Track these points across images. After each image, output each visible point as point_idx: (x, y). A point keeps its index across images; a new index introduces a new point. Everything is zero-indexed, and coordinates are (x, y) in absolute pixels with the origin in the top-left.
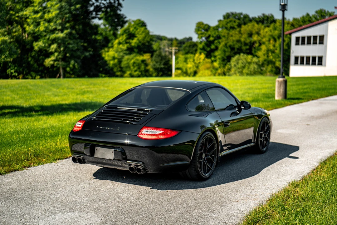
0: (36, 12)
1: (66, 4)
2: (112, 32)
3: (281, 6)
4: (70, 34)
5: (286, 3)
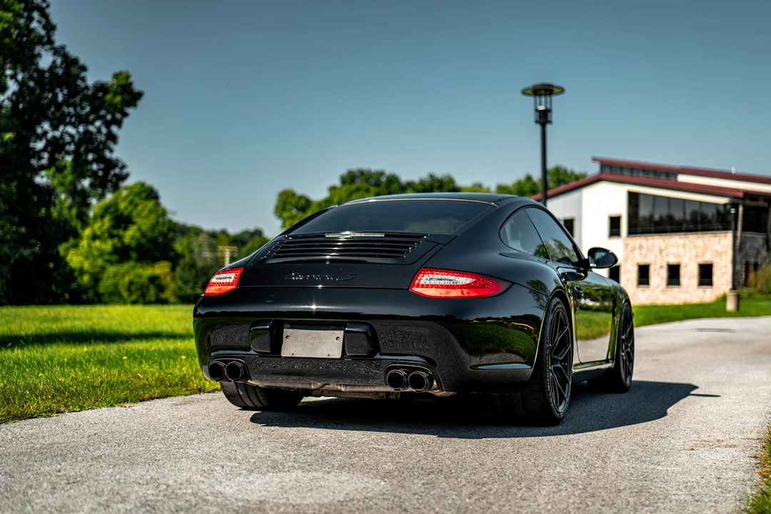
3: (538, 114)
5: (548, 106)
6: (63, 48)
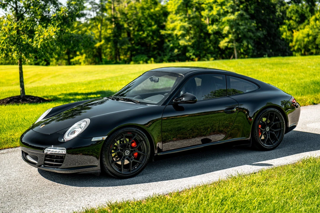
2: (308, 9)
4: (241, 15)
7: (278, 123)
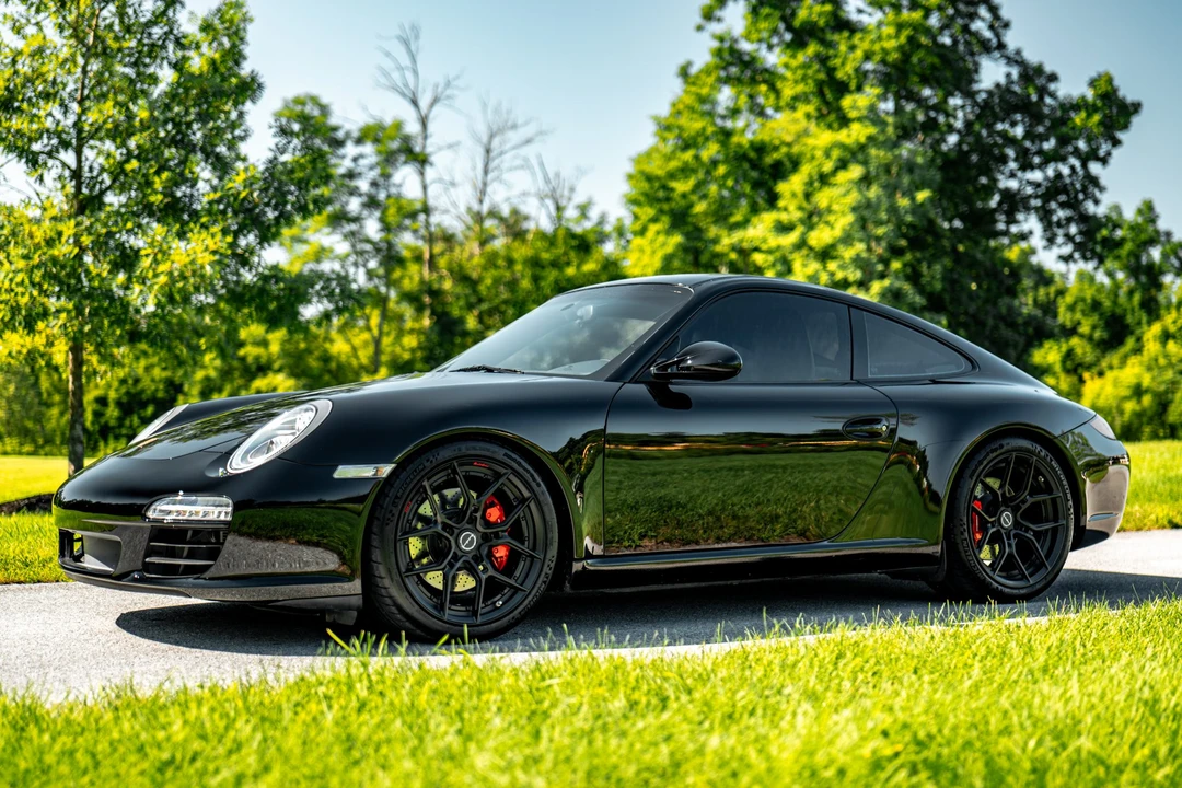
0: (783, 228)
1: (880, 191)
2: (1137, 298)
4: (895, 296)
6: (1018, 52)
7: (1045, 501)
